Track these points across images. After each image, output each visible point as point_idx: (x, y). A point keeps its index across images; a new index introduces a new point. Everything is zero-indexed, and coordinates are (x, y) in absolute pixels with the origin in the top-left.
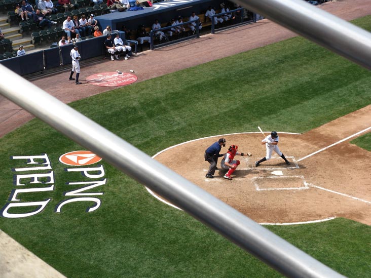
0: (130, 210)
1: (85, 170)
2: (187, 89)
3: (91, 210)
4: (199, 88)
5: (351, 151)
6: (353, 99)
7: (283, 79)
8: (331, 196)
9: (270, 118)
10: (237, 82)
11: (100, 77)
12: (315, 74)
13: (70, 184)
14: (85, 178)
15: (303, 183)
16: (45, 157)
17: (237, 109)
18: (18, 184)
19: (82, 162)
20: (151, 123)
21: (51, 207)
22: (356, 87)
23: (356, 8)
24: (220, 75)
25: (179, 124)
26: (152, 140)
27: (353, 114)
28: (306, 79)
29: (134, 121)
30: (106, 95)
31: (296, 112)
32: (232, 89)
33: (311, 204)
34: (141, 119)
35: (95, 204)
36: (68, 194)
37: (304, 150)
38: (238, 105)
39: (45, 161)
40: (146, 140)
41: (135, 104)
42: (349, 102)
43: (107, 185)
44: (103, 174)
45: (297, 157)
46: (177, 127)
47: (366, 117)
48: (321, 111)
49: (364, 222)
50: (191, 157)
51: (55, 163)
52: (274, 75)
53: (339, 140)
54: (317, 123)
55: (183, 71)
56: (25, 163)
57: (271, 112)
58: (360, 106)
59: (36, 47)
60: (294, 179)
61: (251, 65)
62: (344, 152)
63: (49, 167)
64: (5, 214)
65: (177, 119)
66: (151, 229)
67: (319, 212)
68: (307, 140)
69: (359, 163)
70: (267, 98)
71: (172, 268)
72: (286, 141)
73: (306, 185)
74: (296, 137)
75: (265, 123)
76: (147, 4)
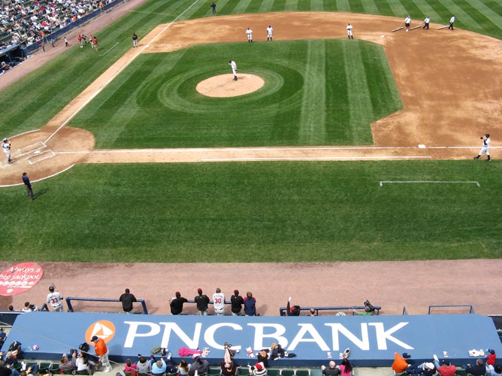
5: (68, 130)
6: (58, 105)
7: (20, 105)
8: (68, 155)
9: (22, 126)
12: (34, 98)
15: (51, 153)
17: (3, 126)
27: (61, 112)
28: (31, 101)
31: (34, 118)
33: (60, 162)
38: (3, 124)
42: (56, 107)
47: (67, 112)
48: (45, 115)
49: (88, 162)
52: (14, 104)
53: (59, 126)
54: (46, 122)
57: (21, 122)
58: (63, 108)
60: (46, 153)
62: (64, 132)
68: (45, 131)
69: (74, 135)
70: (16, 116)
71: (5, 217)
72: (34, 135)
73: (54, 154)
74: (38, 132)
75: (20, 129)
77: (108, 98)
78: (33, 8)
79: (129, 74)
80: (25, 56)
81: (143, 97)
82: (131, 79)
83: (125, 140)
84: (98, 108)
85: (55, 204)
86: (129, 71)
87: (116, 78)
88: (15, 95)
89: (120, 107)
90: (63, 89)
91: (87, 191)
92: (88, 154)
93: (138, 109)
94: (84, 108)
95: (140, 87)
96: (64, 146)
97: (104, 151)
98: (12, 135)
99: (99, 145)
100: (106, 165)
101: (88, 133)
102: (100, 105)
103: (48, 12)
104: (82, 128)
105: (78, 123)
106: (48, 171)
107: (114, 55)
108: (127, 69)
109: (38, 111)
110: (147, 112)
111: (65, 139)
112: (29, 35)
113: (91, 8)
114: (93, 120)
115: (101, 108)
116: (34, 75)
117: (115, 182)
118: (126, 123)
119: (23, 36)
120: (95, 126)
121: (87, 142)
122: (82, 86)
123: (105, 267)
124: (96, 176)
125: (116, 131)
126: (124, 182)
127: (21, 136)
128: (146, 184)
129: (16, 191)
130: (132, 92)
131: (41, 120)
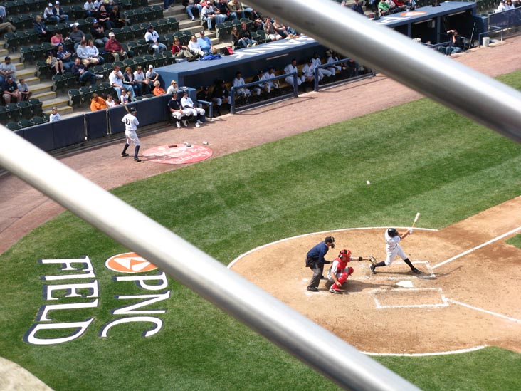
0: (202, 334)
1: (141, 279)
2: (280, 168)
3: (149, 334)
4: (297, 166)
5: (507, 254)
6: (510, 183)
7: (413, 154)
8: (480, 317)
9: (396, 208)
10: (349, 158)
11: (162, 150)
12: (457, 148)
13: (120, 298)
14: (140, 291)
15: (440, 298)
16: (87, 260)
17: (350, 195)
18: (49, 297)
19: (137, 268)
20: (231, 215)
21: (94, 330)
22: (514, 165)
23: (513, 57)
24: (325, 148)
25: (269, 216)
26: (233, 237)
27: (510, 203)
28: (445, 153)
29: (209, 211)
30: (170, 175)
31: (431, 199)
32: (342, 168)
33: (452, 327)
34: (217, 208)
35: (155, 326)
36: (117, 312)
37: (443, 253)
38: (351, 190)
39: (86, 266)
40: (224, 238)
41: (210, 188)
42: (504, 185)
43: (171, 299)
44: (165, 285)
45: (432, 262)
46: (267, 220)
48: (465, 198)
50: (286, 262)
51: (100, 269)
52: (401, 148)
53: (490, 238)
54: (460, 215)
55: (275, 143)
56: (60, 269)
57: (397, 199)
59: (75, 110)
60: (428, 293)
61: (369, 134)
62: (498, 255)
63: (92, 275)
64: (32, 339)
65: (267, 208)
66: (231, 361)
67: (464, 339)
68: (447, 238)
69: (519, 270)
70: (391, 180)
72: (418, 240)
73: (445, 301)
74: (431, 234)
75: (388, 214)
76: (226, 52)
80: (477, 38)
96: (481, 291)
106: (412, 340)
109: (452, 186)
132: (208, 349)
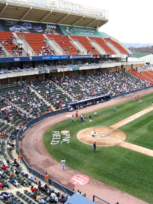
0: (75, 143)
1: (66, 135)
3: (68, 143)
5: (117, 131)
6: (117, 120)
7: (103, 116)
8: (114, 140)
12: (109, 115)
14: (66, 136)
16: (58, 132)
18: (53, 137)
19: (65, 133)
20: (78, 125)
21: (60, 142)
22: (117, 118)
28: (107, 116)
29: (75, 124)
31: (106, 123)
33: (110, 142)
34: (76, 124)
35: (68, 142)
36: (63, 139)
37: (108, 131)
43: (70, 138)
44: (69, 135)
46: (83, 126)
47: (119, 124)
48: (111, 123)
49: (121, 146)
51: (60, 133)
52: (101, 115)
53: (114, 128)
54: (110, 125)
56: (55, 133)
57: (101, 123)
58: (118, 122)
59: (56, 110)
60: (106, 137)
62: (115, 131)
63: (59, 134)
64: (51, 143)
65: (83, 124)
66: (79, 147)
67: (112, 144)
68: (108, 129)
69: (119, 133)
70: (100, 120)
71: (84, 155)
72: (105, 129)
73: (109, 138)
75: (100, 125)
76: (76, 101)
77: (136, 123)
78: (118, 83)
79: (148, 116)
80: (110, 99)
81: (150, 127)
82: (147, 118)
83: (137, 141)
84: (131, 126)
85: (103, 157)
86: (147, 115)
87: (141, 116)
88: (103, 112)
89: (139, 128)
90: (120, 115)
91: (116, 157)
92: (121, 143)
93: (146, 131)
94: (126, 124)
95: (150, 122)
96: (114, 136)
97: (128, 143)
98: (97, 126)
99: (127, 140)
100: (127, 149)
101: (124, 134)
102: (132, 125)
103: (123, 85)
104: (122, 131)
105: (122, 129)
106: (105, 144)
107: (143, 107)
108: (147, 114)
109: (109, 120)
110: (150, 133)
111: (115, 134)
112: (114, 92)
113: (139, 87)
114: (128, 130)
115: (132, 126)
116: (111, 107)
117: (128, 157)
118: (140, 135)
119: (112, 92)
120: (128, 133)
121: (123, 137)
122: (128, 116)
123: (113, 189)
124: (122, 152)
125: (136, 137)
126: (132, 158)
127: (100, 128)
128: (140, 162)
129: (91, 147)
130: (146, 123)
131: (108, 124)
132: (76, 145)
